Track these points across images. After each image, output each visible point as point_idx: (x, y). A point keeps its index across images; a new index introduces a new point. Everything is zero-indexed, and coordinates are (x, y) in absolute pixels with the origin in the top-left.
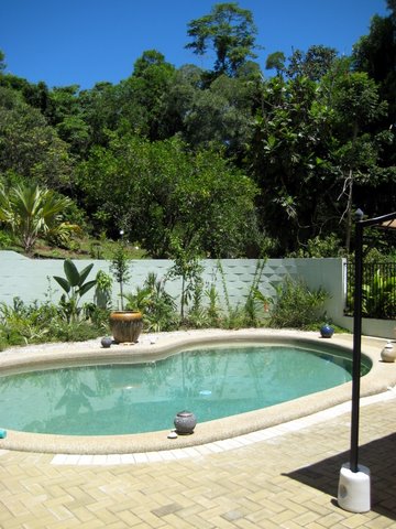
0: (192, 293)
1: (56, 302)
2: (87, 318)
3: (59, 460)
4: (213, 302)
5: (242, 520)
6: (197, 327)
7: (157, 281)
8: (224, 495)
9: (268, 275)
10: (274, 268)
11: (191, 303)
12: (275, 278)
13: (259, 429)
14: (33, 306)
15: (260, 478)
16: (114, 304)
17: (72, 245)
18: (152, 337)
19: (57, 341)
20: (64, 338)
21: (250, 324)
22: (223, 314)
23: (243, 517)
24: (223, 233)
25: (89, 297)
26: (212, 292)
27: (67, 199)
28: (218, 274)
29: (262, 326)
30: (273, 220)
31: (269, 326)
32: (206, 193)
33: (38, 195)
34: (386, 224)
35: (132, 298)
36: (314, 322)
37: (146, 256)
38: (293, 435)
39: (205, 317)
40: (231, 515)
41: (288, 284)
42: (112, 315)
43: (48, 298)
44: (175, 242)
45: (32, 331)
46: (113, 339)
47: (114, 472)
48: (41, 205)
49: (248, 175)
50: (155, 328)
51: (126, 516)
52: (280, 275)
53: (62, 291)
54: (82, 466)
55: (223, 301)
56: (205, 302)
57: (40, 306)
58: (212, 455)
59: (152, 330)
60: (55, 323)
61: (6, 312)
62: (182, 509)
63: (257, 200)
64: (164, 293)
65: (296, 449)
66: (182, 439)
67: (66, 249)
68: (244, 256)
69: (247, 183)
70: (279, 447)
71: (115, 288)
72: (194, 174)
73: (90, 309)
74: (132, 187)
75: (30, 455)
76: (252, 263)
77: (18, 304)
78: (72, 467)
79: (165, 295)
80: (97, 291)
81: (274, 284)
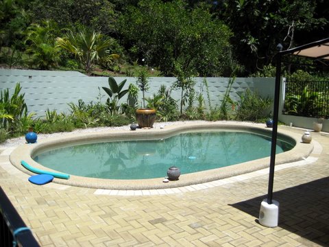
0: (188, 98)
1: (103, 103)
2: (123, 113)
3: (99, 192)
4: (201, 104)
5: (201, 228)
6: (190, 119)
7: (166, 91)
8: (192, 214)
9: (236, 88)
10: (239, 83)
11: (187, 104)
12: (240, 90)
13: (219, 179)
14: (90, 105)
15: (215, 206)
16: (139, 104)
17: (115, 68)
18: (162, 125)
19: (104, 126)
20: (109, 124)
21: (224, 118)
22: (207, 111)
23: (202, 227)
24: (208, 61)
25: (124, 100)
26: (200, 97)
27: (112, 40)
28: (205, 87)
29: (231, 119)
30: (242, 53)
31: (235, 120)
32: (198, 36)
33: (94, 36)
34: (295, 53)
35: (150, 101)
36: (263, 118)
37: (161, 75)
38: (239, 183)
39: (195, 112)
40: (194, 225)
41: (248, 94)
42: (137, 111)
43: (99, 100)
44: (178, 67)
45: (89, 120)
46: (137, 125)
47: (130, 199)
48: (95, 43)
49: (226, 23)
50: (164, 119)
51: (134, 223)
52: (243, 88)
53: (108, 96)
54: (111, 196)
55: (207, 104)
56: (196, 104)
57: (94, 105)
58: (189, 193)
59: (162, 121)
60: (103, 115)
61: (74, 109)
62: (166, 221)
63: (232, 40)
64: (170, 98)
65: (239, 191)
66: (171, 183)
67: (112, 71)
68: (221, 76)
69: (225, 30)
70: (230, 189)
71: (140, 94)
72: (191, 23)
73: (125, 107)
74: (152, 32)
75: (82, 189)
76: (226, 80)
77: (81, 103)
78: (106, 196)
79: (171, 99)
80: (129, 96)
81: (239, 93)
